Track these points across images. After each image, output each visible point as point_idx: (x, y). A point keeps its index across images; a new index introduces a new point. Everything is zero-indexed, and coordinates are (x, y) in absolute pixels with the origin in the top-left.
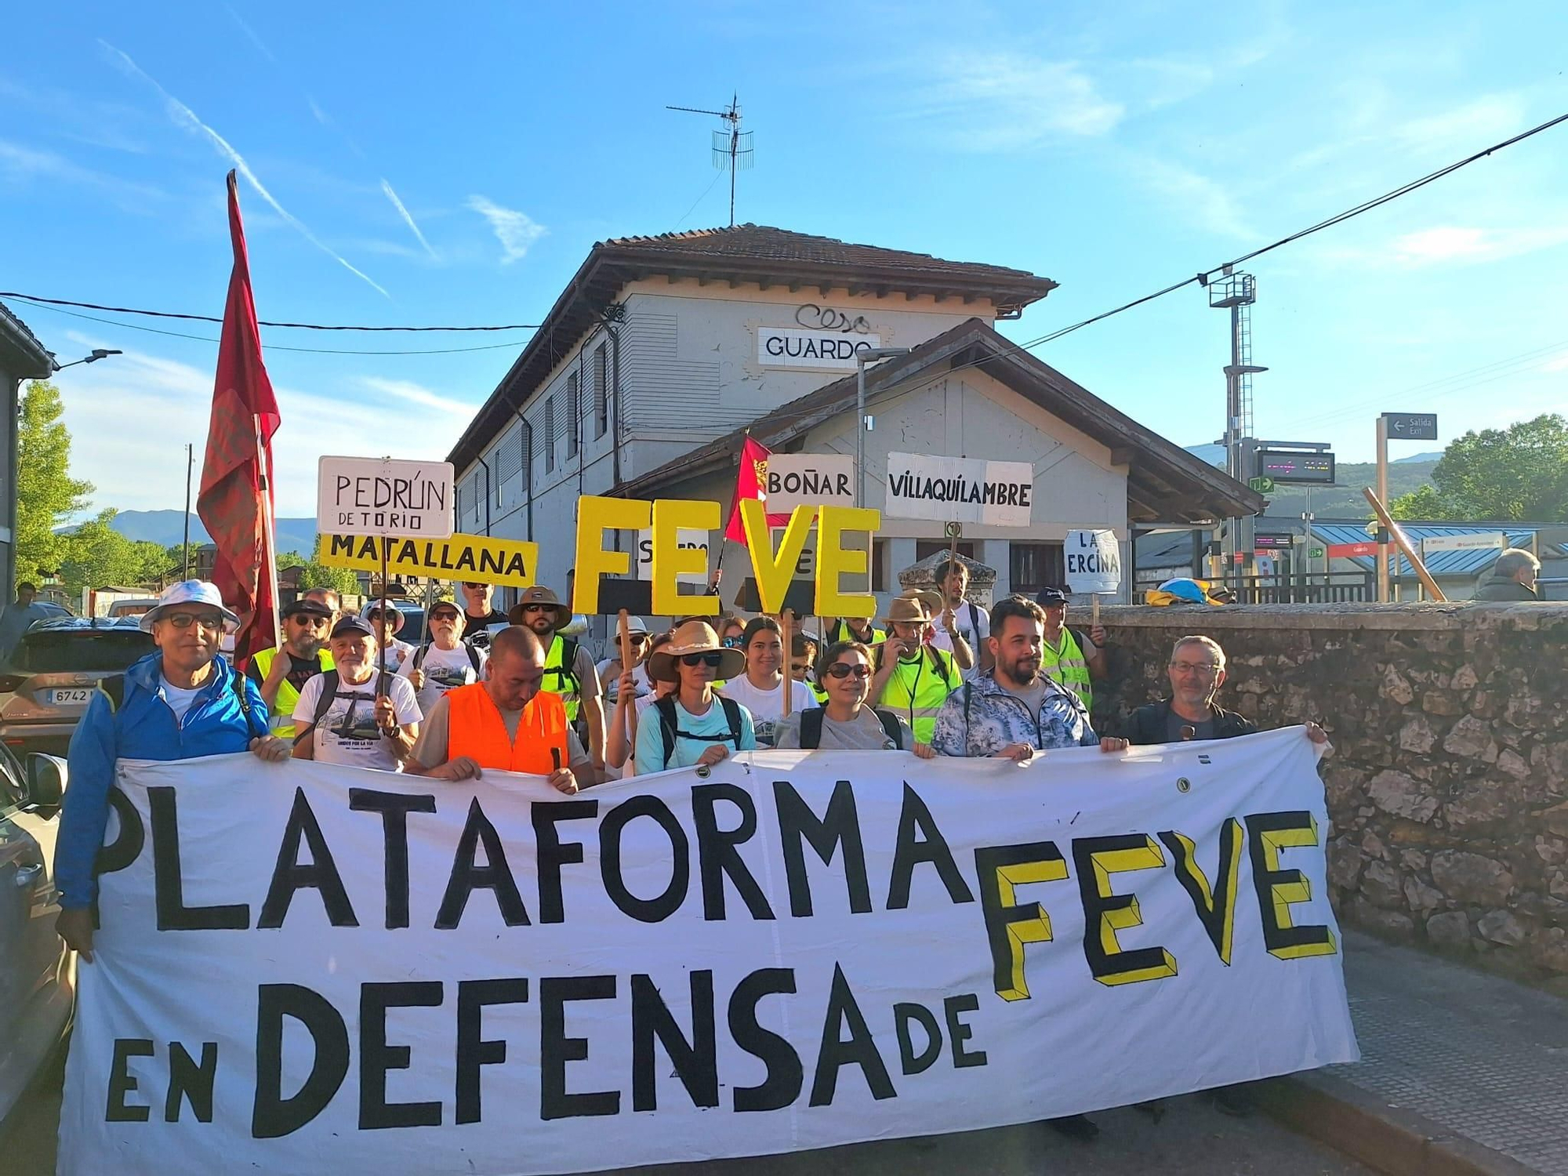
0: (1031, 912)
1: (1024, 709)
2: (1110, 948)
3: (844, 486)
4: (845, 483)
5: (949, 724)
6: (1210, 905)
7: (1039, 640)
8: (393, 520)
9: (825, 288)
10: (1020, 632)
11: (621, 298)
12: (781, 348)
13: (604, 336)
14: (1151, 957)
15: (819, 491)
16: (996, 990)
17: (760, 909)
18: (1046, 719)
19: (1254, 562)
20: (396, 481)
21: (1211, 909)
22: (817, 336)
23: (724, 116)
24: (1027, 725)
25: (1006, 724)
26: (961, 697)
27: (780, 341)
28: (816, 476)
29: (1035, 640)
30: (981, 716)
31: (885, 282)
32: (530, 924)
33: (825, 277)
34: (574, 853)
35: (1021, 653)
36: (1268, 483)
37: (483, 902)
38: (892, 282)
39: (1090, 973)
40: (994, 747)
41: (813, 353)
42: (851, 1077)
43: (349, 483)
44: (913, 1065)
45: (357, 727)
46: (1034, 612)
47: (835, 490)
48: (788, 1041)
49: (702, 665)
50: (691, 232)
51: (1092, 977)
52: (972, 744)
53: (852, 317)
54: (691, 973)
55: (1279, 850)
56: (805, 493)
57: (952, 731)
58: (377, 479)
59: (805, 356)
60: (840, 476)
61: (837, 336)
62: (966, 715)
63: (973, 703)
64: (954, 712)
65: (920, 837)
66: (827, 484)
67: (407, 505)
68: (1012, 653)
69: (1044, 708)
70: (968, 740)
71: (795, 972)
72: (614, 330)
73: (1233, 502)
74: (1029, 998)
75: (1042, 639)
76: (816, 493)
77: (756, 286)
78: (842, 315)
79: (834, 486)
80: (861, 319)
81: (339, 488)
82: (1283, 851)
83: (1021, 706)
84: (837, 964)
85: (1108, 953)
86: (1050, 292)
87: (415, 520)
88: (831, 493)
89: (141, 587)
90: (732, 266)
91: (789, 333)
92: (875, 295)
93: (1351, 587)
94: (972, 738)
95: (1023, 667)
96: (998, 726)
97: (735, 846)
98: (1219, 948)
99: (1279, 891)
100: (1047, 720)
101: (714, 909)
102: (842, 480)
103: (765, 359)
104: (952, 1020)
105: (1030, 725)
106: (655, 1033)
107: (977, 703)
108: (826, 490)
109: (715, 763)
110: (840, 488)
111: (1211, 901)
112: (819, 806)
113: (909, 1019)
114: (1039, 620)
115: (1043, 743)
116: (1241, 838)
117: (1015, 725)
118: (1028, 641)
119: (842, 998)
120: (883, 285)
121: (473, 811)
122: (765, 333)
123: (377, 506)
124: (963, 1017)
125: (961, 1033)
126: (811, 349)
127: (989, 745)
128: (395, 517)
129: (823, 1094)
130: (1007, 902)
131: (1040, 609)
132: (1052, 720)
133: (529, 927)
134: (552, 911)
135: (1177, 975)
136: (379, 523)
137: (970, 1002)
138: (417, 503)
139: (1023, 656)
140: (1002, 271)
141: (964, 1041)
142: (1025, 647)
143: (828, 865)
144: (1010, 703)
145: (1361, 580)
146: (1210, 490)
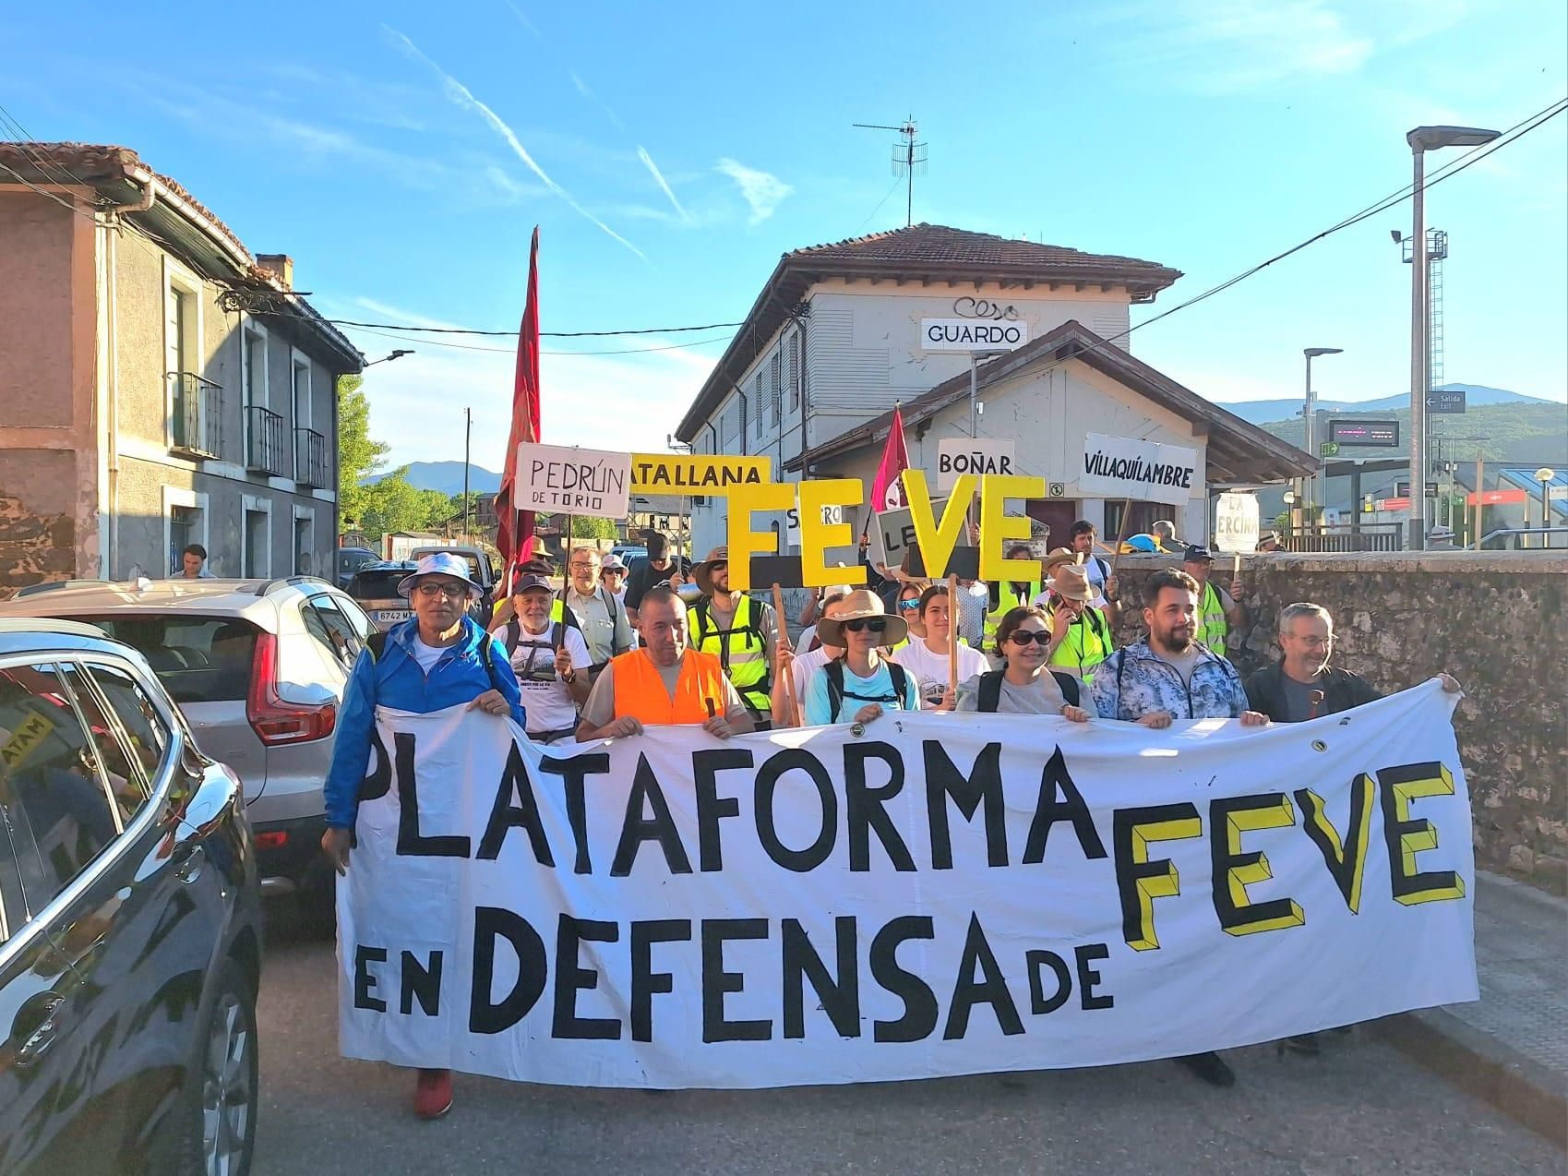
0: (1161, 868)
1: (1175, 674)
2: (1239, 901)
3: (1007, 467)
4: (1007, 464)
5: (1101, 688)
6: (1340, 857)
7: (1192, 610)
8: (578, 500)
9: (979, 283)
10: (1175, 602)
11: (808, 297)
12: (941, 335)
13: (795, 327)
14: (1280, 908)
15: (985, 471)
16: (1126, 940)
17: (902, 860)
18: (1196, 685)
19: (1323, 514)
20: (582, 467)
21: (1341, 861)
22: (972, 324)
23: (902, 130)
24: (1178, 691)
25: (1157, 690)
26: (1114, 662)
27: (940, 329)
28: (982, 457)
29: (1190, 609)
30: (1133, 681)
31: (1029, 277)
32: (691, 872)
33: (979, 274)
34: (731, 808)
35: (1176, 621)
36: (1335, 448)
37: (650, 852)
38: (1035, 277)
39: (1220, 925)
40: (1145, 711)
41: (969, 339)
42: (982, 1015)
43: (542, 467)
44: (1042, 1006)
45: (537, 670)
46: (1188, 583)
47: (998, 470)
48: (925, 981)
49: (865, 630)
50: (869, 236)
51: (1220, 928)
52: (1124, 708)
53: (1002, 307)
54: (837, 918)
55: (1410, 801)
56: (972, 472)
57: (1103, 695)
58: (566, 465)
59: (962, 341)
60: (1003, 458)
61: (989, 323)
62: (1119, 680)
63: (1126, 669)
64: (1107, 677)
65: (1061, 797)
66: (991, 465)
67: (591, 488)
68: (1166, 623)
69: (1195, 675)
70: (1120, 704)
71: (934, 920)
72: (802, 322)
73: (1293, 465)
74: (1158, 948)
75: (1195, 608)
76: (981, 472)
77: (920, 283)
78: (994, 305)
79: (998, 467)
80: (1011, 308)
81: (534, 471)
82: (1413, 802)
83: (1173, 672)
84: (974, 913)
85: (1237, 906)
86: (1176, 281)
87: (597, 502)
88: (995, 472)
89: (429, 532)
90: (898, 268)
91: (947, 322)
92: (1023, 287)
93: (1387, 535)
94: (1124, 703)
95: (1178, 635)
96: (1149, 691)
97: (882, 802)
98: (1348, 899)
99: (1408, 840)
100: (1198, 687)
101: (860, 861)
102: (1005, 462)
103: (927, 344)
104: (1082, 966)
105: (1181, 691)
106: (803, 971)
107: (1130, 669)
108: (991, 470)
109: (869, 721)
110: (1003, 468)
111: (1342, 854)
112: (965, 765)
113: (1041, 964)
114: (1192, 590)
115: (1194, 707)
116: (1372, 792)
117: (1166, 691)
118: (1182, 610)
119: (976, 943)
120: (1029, 279)
121: (641, 764)
122: (927, 323)
123: (565, 487)
124: (1094, 965)
125: (1090, 979)
126: (967, 335)
127: (1140, 710)
128: (579, 497)
129: (956, 1029)
130: (1139, 858)
131: (1193, 580)
132: (1203, 686)
133: (691, 874)
134: (712, 860)
135: (1304, 924)
136: (566, 502)
137: (1101, 951)
138: (598, 486)
139: (1177, 625)
140: (1135, 262)
141: (1093, 986)
142: (1179, 617)
143: (969, 821)
144: (1162, 669)
145: (1393, 529)
146: (1273, 456)
